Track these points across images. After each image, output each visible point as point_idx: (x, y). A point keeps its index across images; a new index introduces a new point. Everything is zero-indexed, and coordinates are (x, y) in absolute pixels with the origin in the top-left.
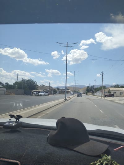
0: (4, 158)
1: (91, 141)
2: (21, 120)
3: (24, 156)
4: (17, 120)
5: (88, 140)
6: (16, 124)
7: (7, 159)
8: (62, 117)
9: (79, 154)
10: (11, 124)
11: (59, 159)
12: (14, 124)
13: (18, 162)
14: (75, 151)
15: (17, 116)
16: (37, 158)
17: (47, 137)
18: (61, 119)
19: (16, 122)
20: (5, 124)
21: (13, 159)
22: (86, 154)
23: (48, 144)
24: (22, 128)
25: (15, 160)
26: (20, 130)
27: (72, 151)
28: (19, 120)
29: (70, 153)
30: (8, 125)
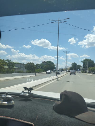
0: (22, 120)
1: (89, 111)
2: (32, 92)
3: (36, 119)
4: (29, 92)
5: (87, 110)
6: (29, 94)
7: (25, 121)
8: (65, 91)
9: (81, 122)
10: (25, 94)
11: (64, 124)
12: (27, 95)
13: (32, 124)
14: (77, 118)
15: (29, 88)
16: (46, 122)
17: (53, 106)
18: (64, 92)
19: (29, 93)
20: (21, 94)
21: (29, 122)
22: (86, 121)
23: (54, 112)
24: (33, 98)
25: (31, 122)
26: (31, 100)
27: (74, 119)
28: (30, 92)
29: (73, 120)
30: (23, 95)
